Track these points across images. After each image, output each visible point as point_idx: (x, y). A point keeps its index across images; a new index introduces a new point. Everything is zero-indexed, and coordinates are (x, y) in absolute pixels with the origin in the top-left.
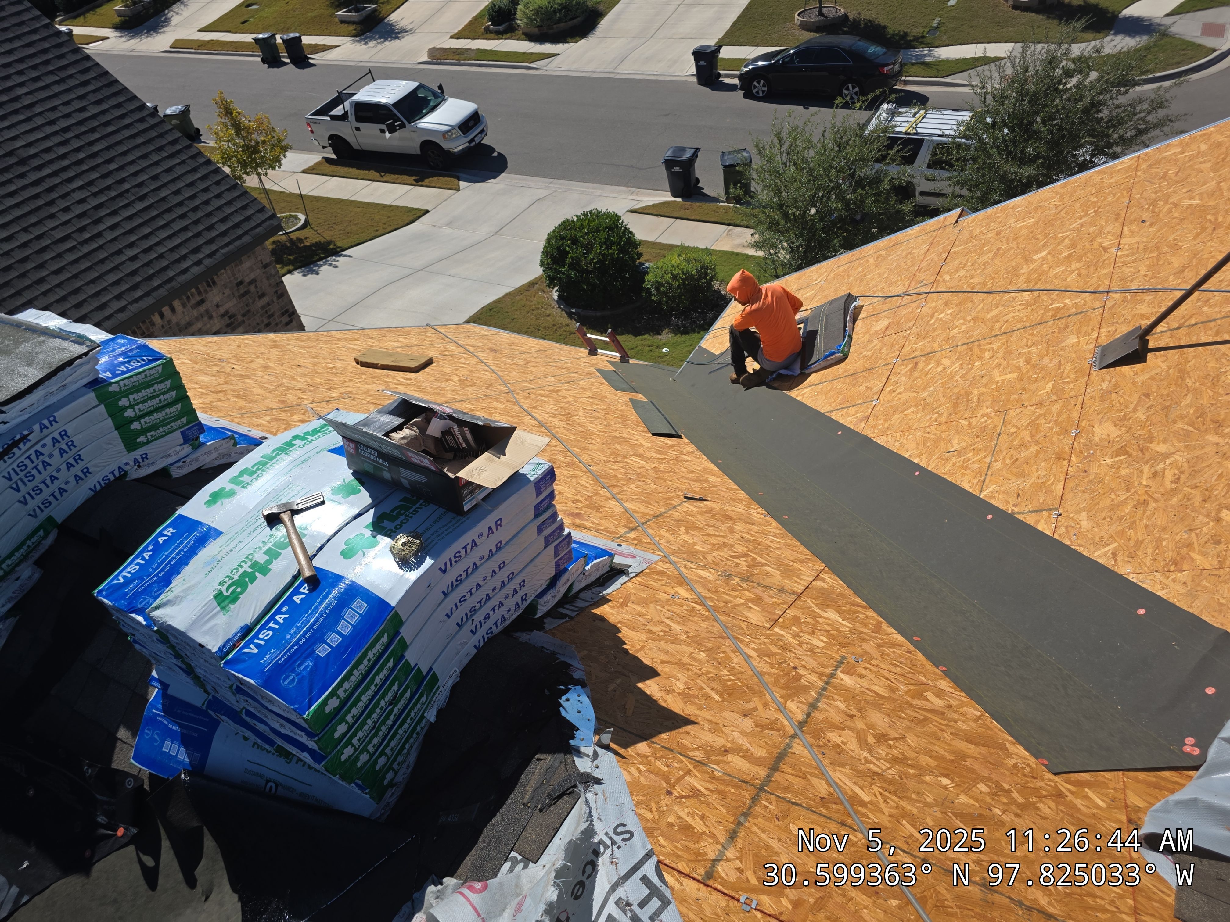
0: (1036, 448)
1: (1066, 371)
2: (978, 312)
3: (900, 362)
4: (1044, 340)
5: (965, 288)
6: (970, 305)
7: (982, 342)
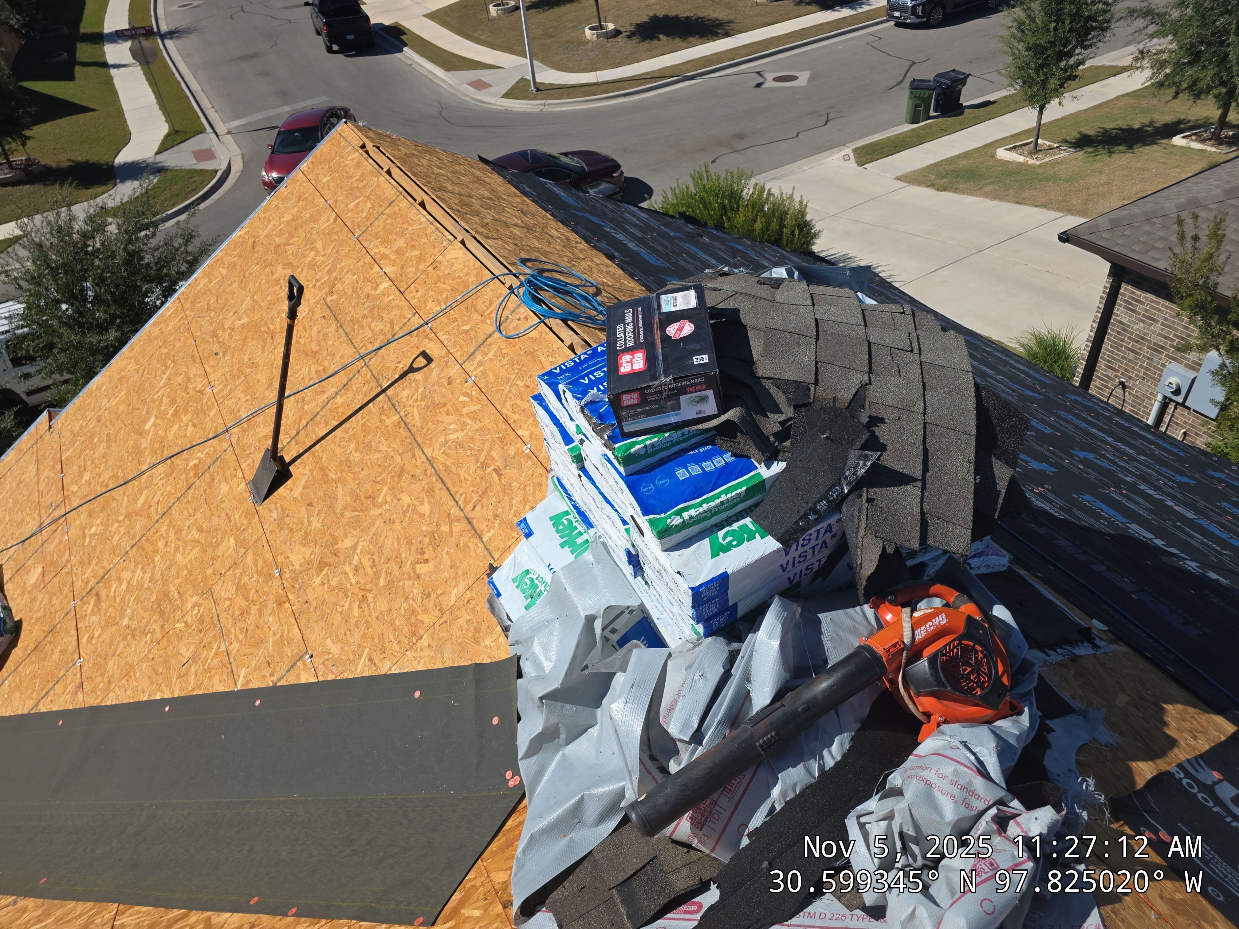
0: (256, 607)
1: (237, 520)
2: (126, 507)
3: (80, 603)
4: (202, 501)
5: (100, 490)
6: (114, 504)
7: (148, 535)
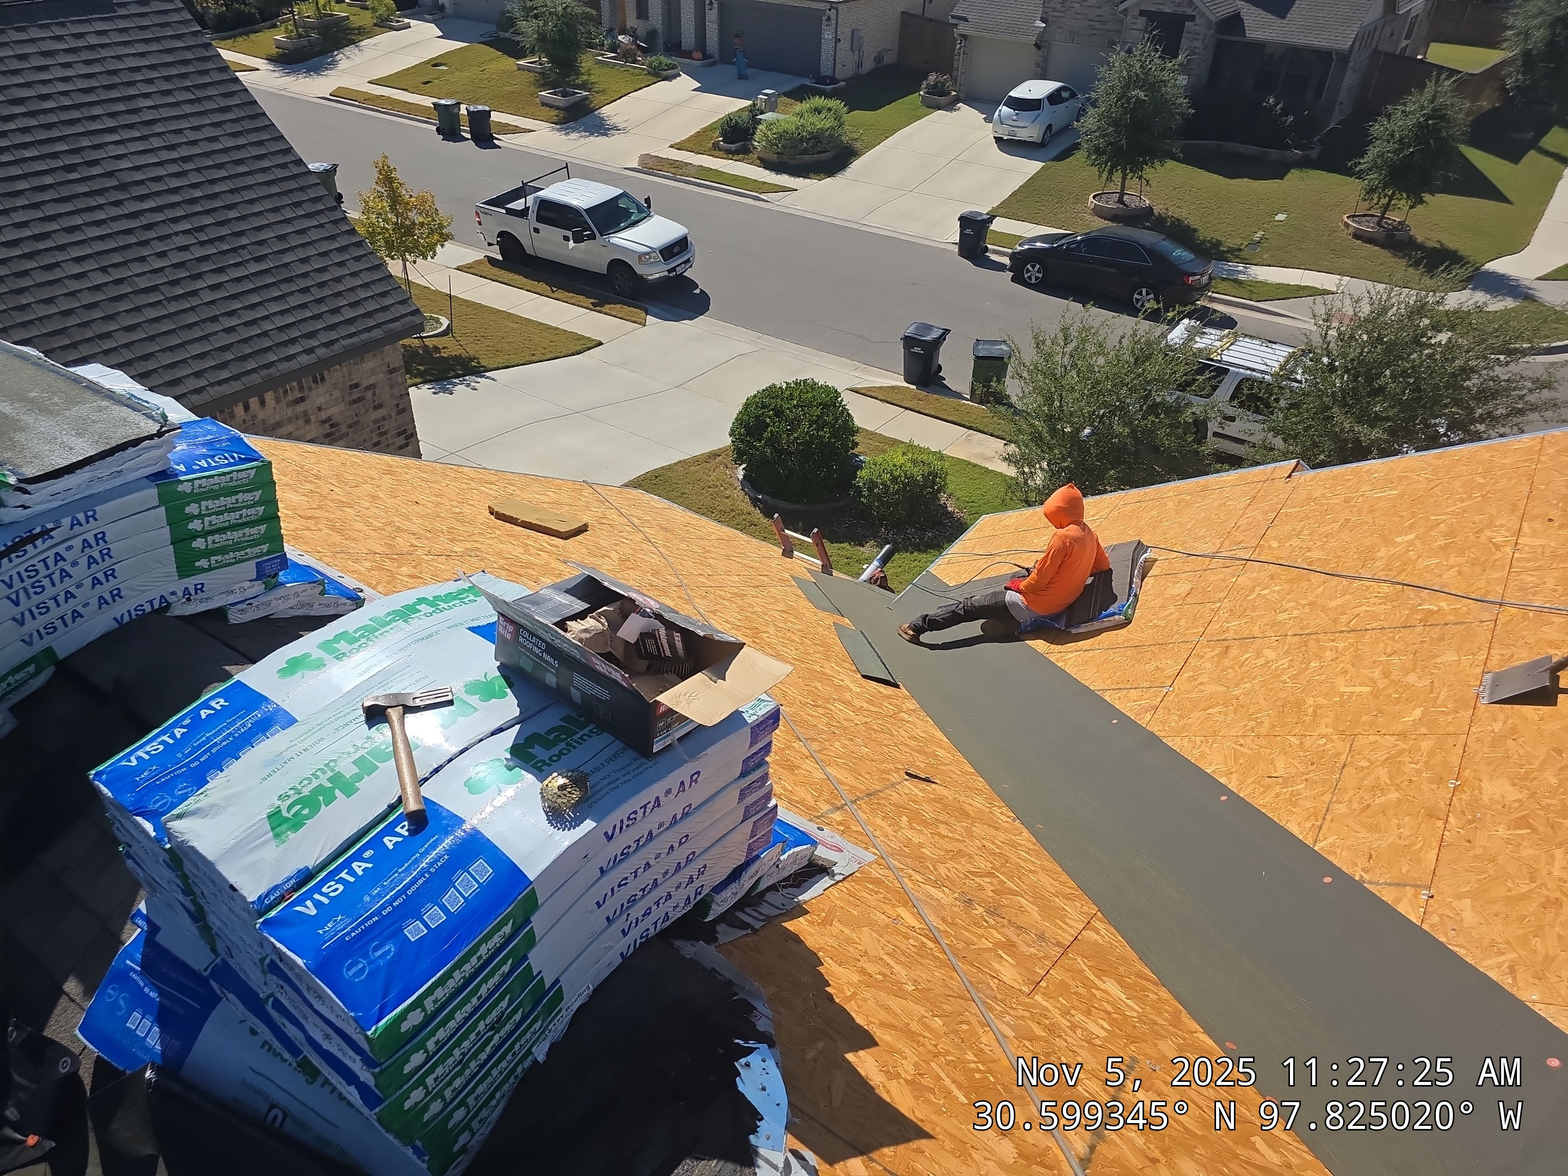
0: (1397, 795)
1: (1441, 698)
2: (1317, 596)
3: (1205, 643)
4: (1410, 649)
5: (1299, 562)
6: (1305, 584)
7: (1321, 636)
